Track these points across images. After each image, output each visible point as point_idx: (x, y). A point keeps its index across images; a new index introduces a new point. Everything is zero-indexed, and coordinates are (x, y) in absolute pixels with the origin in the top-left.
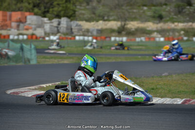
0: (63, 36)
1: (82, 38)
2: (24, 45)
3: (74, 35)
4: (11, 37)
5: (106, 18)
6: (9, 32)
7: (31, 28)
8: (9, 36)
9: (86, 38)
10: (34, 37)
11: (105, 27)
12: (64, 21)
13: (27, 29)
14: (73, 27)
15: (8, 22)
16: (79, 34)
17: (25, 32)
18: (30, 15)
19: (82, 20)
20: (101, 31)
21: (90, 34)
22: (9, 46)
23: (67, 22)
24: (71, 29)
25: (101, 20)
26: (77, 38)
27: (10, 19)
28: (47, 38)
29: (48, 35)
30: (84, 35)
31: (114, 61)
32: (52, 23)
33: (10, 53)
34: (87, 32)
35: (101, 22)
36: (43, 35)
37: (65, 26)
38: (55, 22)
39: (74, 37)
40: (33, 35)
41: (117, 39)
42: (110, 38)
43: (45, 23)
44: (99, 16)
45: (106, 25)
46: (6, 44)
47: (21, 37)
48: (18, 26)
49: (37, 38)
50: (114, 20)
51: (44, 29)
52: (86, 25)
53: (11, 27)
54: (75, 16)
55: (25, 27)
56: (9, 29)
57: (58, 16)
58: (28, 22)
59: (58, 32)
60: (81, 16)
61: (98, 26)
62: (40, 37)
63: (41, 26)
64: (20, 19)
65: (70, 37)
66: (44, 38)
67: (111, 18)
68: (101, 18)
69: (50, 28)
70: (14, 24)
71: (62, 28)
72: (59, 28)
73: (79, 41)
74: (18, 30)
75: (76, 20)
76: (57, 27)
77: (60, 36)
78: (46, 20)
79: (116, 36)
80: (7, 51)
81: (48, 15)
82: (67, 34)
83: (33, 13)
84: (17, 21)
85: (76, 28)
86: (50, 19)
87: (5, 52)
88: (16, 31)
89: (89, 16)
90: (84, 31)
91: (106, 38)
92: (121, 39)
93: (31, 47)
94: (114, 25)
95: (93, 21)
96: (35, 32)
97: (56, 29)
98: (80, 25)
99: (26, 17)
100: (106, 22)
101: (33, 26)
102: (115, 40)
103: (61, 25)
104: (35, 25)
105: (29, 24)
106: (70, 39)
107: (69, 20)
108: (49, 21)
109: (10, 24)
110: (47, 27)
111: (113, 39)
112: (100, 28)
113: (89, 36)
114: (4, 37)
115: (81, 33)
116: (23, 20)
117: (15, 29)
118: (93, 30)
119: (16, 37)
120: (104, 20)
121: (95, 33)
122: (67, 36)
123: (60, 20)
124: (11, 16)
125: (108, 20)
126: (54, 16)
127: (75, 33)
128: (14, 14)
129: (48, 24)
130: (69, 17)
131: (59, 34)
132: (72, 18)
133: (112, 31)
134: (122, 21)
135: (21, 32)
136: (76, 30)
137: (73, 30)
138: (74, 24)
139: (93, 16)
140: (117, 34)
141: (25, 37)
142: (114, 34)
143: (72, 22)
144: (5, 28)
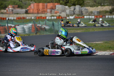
0: (77, 16)
1: (88, 17)
2: (54, 22)
3: (83, 15)
4: (47, 18)
5: (102, 4)
6: (46, 15)
7: (58, 12)
8: (46, 17)
9: (91, 17)
10: (60, 17)
11: (102, 10)
12: (77, 7)
13: (56, 13)
14: (83, 11)
15: (45, 9)
16: (86, 14)
17: (55, 15)
18: (58, 4)
19: (88, 6)
20: (99, 12)
21: (93, 14)
22: (46, 23)
23: (79, 8)
24: (82, 12)
25: (100, 6)
26: (85, 17)
27: (47, 8)
28: (68, 18)
29: (68, 16)
30: (89, 15)
31: (108, 30)
32: (71, 9)
33: (47, 28)
34: (91, 13)
35: (99, 7)
36: (65, 16)
37: (78, 10)
38: (72, 8)
39: (84, 16)
40: (60, 16)
41: (110, 16)
42: (105, 16)
43: (67, 9)
44: (98, 3)
45: (103, 8)
46: (44, 22)
47: (53, 18)
48: (51, 11)
49: (62, 18)
50: (108, 5)
51: (66, 13)
52: (90, 9)
53: (47, 12)
54: (84, 4)
55: (55, 12)
56: (46, 13)
57: (74, 5)
58: (57, 8)
59: (74, 14)
60: (88, 4)
61: (98, 9)
62: (64, 18)
63: (64, 11)
64: (52, 7)
65: (81, 16)
66: (66, 18)
67: (105, 5)
68: (99, 5)
69: (69, 12)
70: (49, 10)
71: (76, 12)
72: (74, 12)
73: (87, 19)
74: (51, 14)
75: (85, 6)
76: (74, 11)
77: (75, 16)
78: (67, 7)
79: (109, 15)
80: (45, 26)
81: (68, 4)
82: (79, 15)
83: (59, 4)
84: (50, 9)
85: (85, 11)
86: (69, 7)
87: (44, 27)
88: (50, 14)
89: (92, 4)
90: (90, 13)
91: (103, 16)
92: (112, 16)
93: (58, 24)
94: (108, 8)
95: (95, 7)
96: (61, 15)
97: (73, 12)
98: (87, 9)
99: (55, 6)
100: (103, 7)
101: (60, 11)
102: (108, 17)
103: (76, 10)
104: (61, 10)
105: (58, 10)
106: (81, 18)
107: (80, 7)
108: (68, 8)
109: (47, 10)
110: (68, 11)
111: (107, 17)
112: (99, 10)
113: (92, 16)
114: (44, 18)
115: (88, 14)
116: (54, 8)
117: (49, 13)
118: (95, 12)
119: (50, 18)
120: (102, 6)
121: (96, 14)
122: (79, 16)
123: (75, 7)
124: (47, 6)
125: (104, 6)
126: (72, 5)
127: (84, 14)
128: (48, 4)
129: (68, 10)
130: (80, 5)
131: (75, 15)
132: (82, 5)
133: (106, 12)
134: (112, 6)
135: (53, 15)
136: (85, 12)
137: (83, 12)
138: (83, 9)
139: (95, 3)
140: (109, 14)
141: (55, 18)
142: (107, 14)
143: (82, 8)
144: (43, 13)
